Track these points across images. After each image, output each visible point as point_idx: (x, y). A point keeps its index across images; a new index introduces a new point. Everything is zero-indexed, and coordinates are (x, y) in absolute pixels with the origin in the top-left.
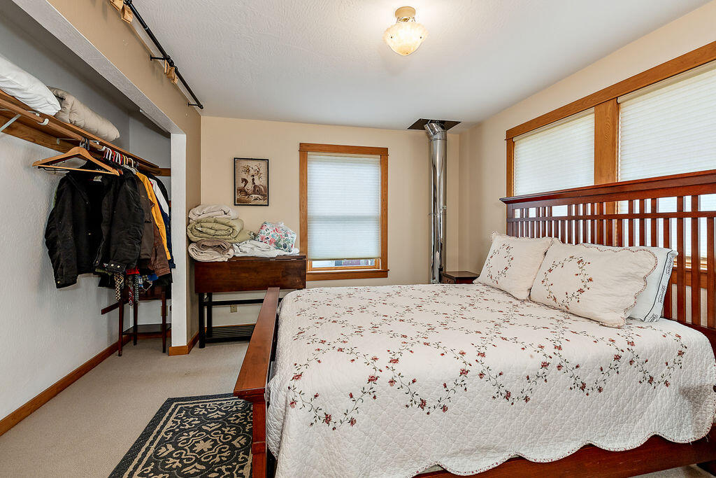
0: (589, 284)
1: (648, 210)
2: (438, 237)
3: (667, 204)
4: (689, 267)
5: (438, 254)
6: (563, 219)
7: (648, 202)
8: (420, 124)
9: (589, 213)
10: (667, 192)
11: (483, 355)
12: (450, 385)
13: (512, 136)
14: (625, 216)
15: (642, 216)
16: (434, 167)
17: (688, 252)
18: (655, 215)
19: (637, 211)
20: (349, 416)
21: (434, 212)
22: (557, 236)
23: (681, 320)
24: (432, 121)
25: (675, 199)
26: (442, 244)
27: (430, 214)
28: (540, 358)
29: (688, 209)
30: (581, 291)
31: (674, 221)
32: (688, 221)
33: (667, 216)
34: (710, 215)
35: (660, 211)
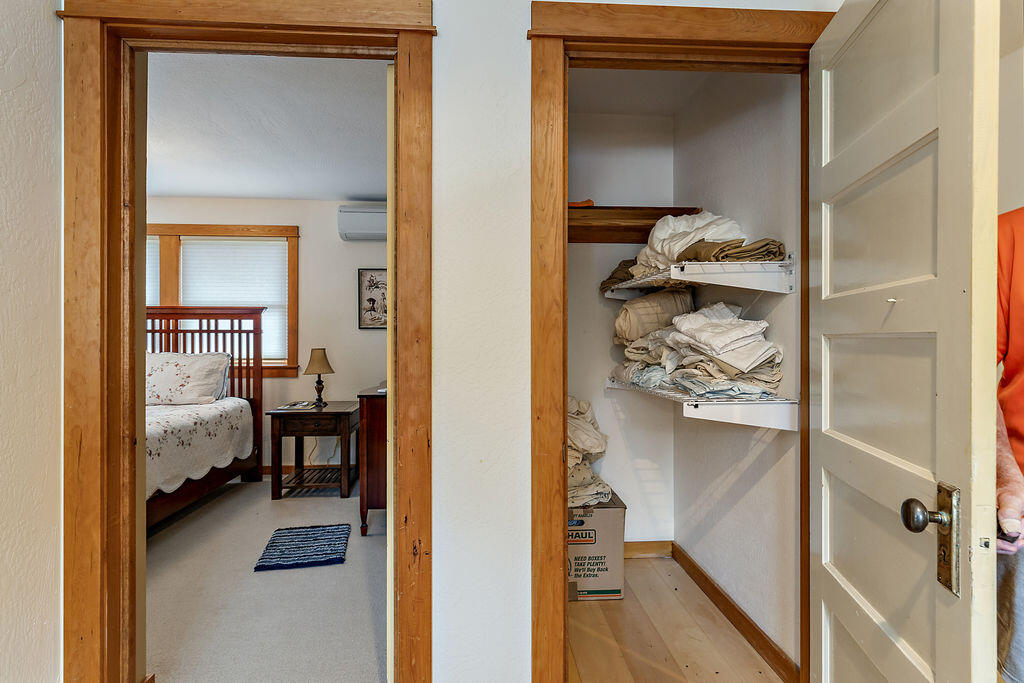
0: (188, 380)
1: (213, 328)
3: (224, 324)
4: (237, 365)
7: (213, 322)
10: (225, 316)
14: (196, 331)
15: (209, 331)
17: (236, 356)
18: (217, 331)
19: (205, 328)
23: (240, 396)
25: (229, 321)
29: (236, 328)
30: (182, 385)
31: (228, 335)
32: (236, 335)
33: (224, 332)
34: (248, 332)
35: (220, 328)
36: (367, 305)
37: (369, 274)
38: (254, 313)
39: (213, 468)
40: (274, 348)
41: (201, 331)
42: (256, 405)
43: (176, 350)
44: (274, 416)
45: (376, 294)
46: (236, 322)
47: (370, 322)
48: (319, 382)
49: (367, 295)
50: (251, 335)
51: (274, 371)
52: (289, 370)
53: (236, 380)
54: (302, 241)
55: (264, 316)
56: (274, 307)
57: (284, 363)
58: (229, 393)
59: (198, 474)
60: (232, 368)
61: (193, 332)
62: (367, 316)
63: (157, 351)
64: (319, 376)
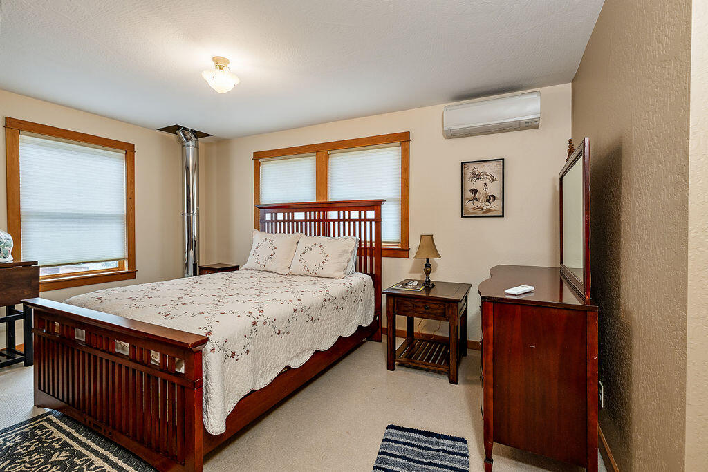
0: (327, 258)
1: (347, 217)
2: (191, 234)
3: (355, 215)
4: (363, 246)
5: (191, 252)
6: (301, 221)
7: (347, 213)
8: (173, 129)
9: (313, 218)
10: (355, 208)
11: (262, 311)
12: (291, 319)
13: (258, 158)
15: (344, 220)
16: (187, 168)
17: (363, 239)
18: (349, 220)
19: (342, 218)
20: (245, 349)
21: (188, 212)
22: (302, 232)
23: (366, 273)
24: (184, 129)
25: (358, 212)
26: (195, 242)
27: (183, 214)
28: (292, 307)
29: (363, 217)
30: (323, 262)
31: (357, 223)
32: (363, 223)
33: (355, 221)
34: (371, 221)
35: (351, 218)
36: (469, 195)
37: (472, 166)
38: (376, 205)
39: (341, 338)
40: (391, 234)
41: (339, 220)
42: (377, 280)
43: (324, 235)
44: (389, 295)
45: (478, 185)
46: (363, 213)
47: (472, 211)
48: (428, 265)
49: (470, 185)
50: (373, 223)
51: (391, 252)
52: (401, 252)
53: (363, 258)
54: (412, 144)
55: (384, 206)
56: (390, 200)
57: (397, 246)
58: (358, 269)
59: (326, 346)
60: (360, 249)
61: (334, 221)
62: (470, 205)
63: (313, 235)
64: (428, 260)
